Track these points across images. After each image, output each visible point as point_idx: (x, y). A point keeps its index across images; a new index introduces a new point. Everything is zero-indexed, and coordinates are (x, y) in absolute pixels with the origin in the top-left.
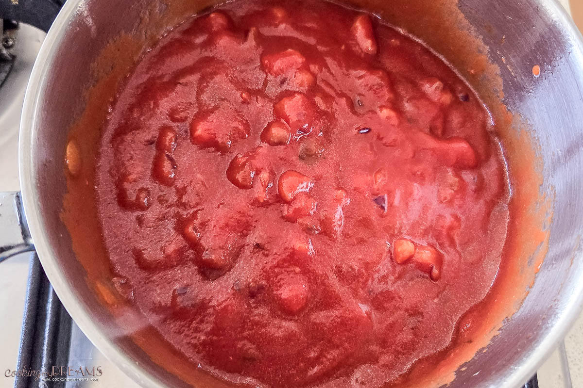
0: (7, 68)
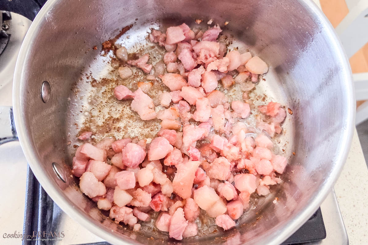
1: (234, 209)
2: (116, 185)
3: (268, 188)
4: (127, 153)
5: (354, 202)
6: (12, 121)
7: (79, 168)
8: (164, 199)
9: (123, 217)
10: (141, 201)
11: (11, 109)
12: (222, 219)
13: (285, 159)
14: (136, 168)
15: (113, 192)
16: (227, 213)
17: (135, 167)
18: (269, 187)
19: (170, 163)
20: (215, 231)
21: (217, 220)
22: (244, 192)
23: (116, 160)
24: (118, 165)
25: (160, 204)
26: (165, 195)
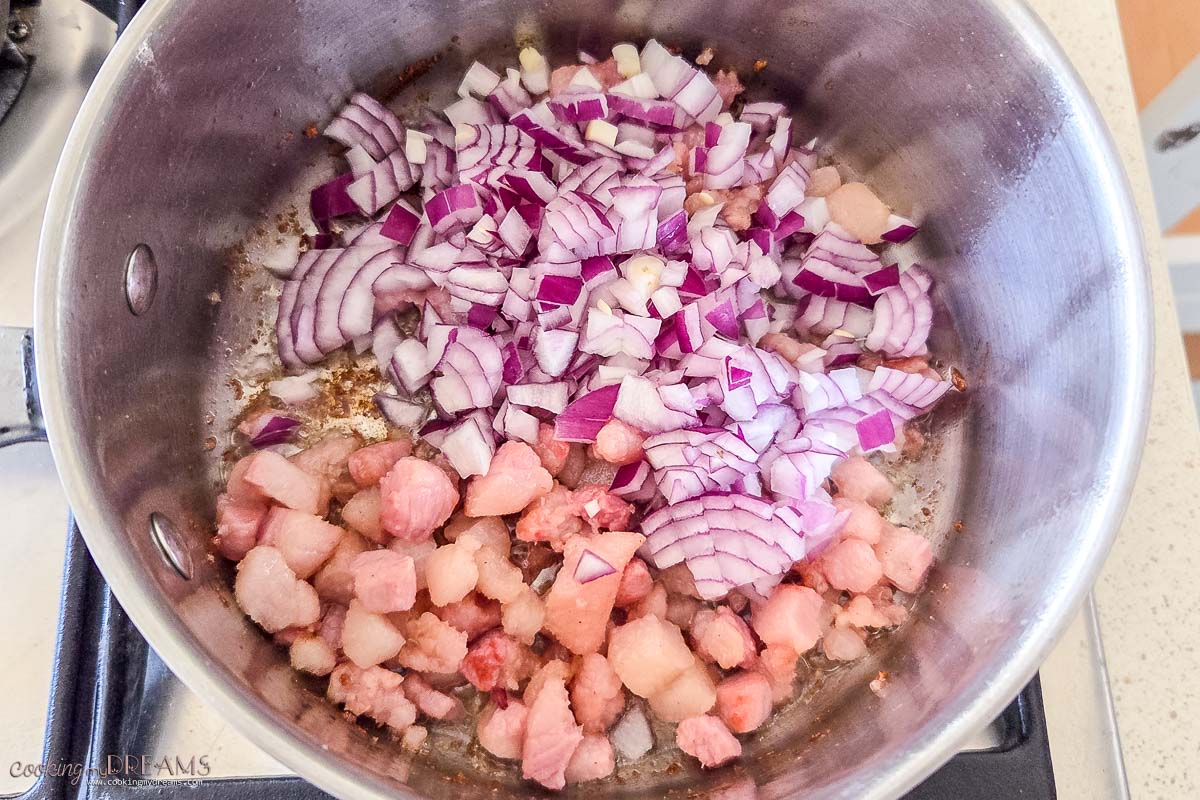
0: (19, 79)
1: (740, 699)
2: (353, 596)
3: (862, 637)
4: (394, 492)
5: (1173, 699)
6: (29, 377)
7: (236, 533)
8: (509, 652)
9: (370, 699)
10: (432, 655)
11: (28, 337)
12: (697, 733)
13: (926, 544)
14: (422, 542)
15: (343, 617)
16: (716, 712)
17: (421, 539)
18: (865, 634)
19: (534, 533)
20: (673, 768)
21: (681, 731)
22: (776, 645)
23: (357, 512)
24: (363, 529)
25: (494, 668)
26: (513, 638)
